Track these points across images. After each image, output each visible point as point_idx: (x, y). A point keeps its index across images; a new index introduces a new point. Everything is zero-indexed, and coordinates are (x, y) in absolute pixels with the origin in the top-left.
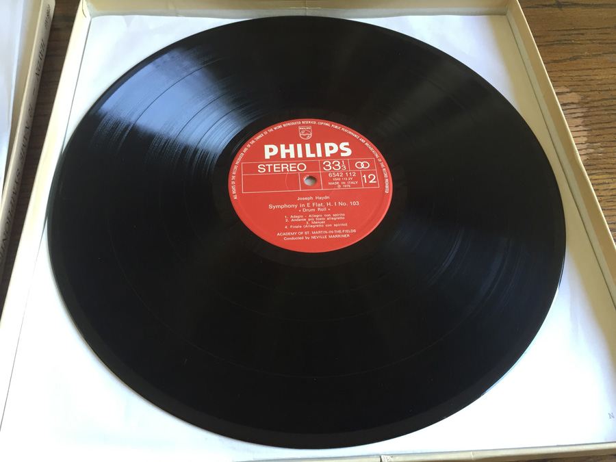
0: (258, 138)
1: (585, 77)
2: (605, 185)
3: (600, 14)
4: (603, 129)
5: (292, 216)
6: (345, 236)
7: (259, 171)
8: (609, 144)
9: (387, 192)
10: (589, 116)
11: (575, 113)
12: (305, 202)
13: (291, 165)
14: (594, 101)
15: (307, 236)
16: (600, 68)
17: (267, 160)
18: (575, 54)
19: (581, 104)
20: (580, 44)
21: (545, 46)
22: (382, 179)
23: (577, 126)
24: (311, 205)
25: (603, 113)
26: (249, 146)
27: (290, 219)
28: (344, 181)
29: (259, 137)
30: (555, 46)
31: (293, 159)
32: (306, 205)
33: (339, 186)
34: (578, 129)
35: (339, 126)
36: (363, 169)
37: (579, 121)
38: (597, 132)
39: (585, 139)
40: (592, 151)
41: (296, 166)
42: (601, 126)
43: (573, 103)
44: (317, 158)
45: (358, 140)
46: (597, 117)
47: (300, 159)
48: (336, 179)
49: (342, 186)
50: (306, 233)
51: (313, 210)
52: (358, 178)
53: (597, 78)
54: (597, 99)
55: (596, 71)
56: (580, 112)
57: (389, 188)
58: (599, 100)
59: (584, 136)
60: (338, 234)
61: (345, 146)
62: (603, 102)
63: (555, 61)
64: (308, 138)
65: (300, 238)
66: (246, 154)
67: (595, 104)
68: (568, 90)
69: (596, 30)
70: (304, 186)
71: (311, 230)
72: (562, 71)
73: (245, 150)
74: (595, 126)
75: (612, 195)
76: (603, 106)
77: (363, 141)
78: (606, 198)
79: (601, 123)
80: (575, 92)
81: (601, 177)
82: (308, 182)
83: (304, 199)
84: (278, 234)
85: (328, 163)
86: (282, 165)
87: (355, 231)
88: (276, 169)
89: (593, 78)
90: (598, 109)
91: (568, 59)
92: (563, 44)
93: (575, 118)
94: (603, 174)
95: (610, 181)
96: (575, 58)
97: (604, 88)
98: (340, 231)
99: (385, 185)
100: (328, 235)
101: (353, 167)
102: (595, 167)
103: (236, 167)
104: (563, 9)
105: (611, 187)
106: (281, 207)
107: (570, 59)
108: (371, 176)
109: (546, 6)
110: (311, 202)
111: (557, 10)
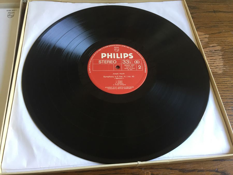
1: (223, 40)
2: (229, 82)
3: (229, 15)
4: (229, 60)
8: (231, 66)
10: (224, 55)
11: (219, 54)
14: (226, 49)
16: (229, 37)
18: (220, 31)
19: (221, 50)
20: (222, 27)
21: (209, 27)
23: (220, 59)
25: (229, 54)
30: (213, 28)
34: (220, 60)
37: (221, 57)
38: (227, 61)
39: (223, 64)
40: (225, 68)
42: (228, 59)
43: (218, 50)
46: (227, 56)
53: (228, 40)
54: (227, 48)
55: (227, 38)
56: (221, 53)
58: (228, 49)
59: (222, 63)
62: (229, 50)
63: (212, 34)
67: (227, 51)
68: (217, 45)
69: (228, 22)
72: (215, 37)
74: (226, 59)
75: (231, 86)
76: (229, 51)
78: (229, 86)
79: (228, 58)
80: (219, 46)
81: (228, 78)
89: (226, 40)
90: (228, 52)
91: (217, 33)
92: (216, 27)
93: (219, 56)
94: (228, 77)
95: (231, 80)
96: (220, 33)
97: (230, 44)
102: (226, 75)
104: (216, 13)
105: (231, 82)
107: (218, 33)
109: (210, 12)
111: (214, 14)
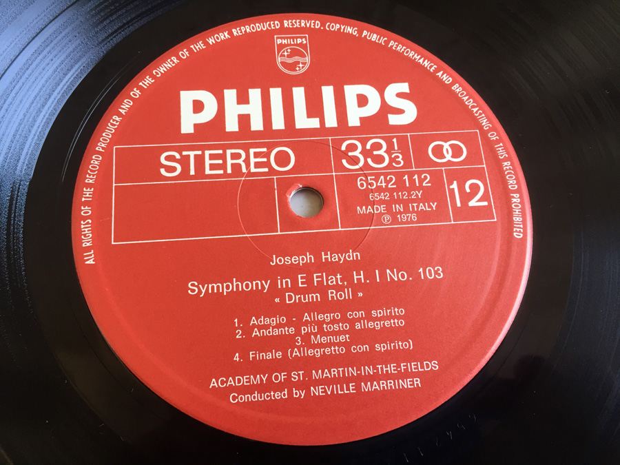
0: (162, 70)
5: (254, 321)
6: (406, 384)
7: (163, 171)
9: (517, 235)
12: (291, 271)
13: (252, 151)
15: (300, 385)
17: (188, 137)
22: (504, 196)
24: (309, 280)
26: (136, 93)
27: (248, 330)
28: (399, 201)
29: (166, 65)
31: (258, 134)
32: (295, 281)
33: (387, 218)
35: (382, 35)
36: (449, 163)
41: (267, 155)
44: (323, 130)
45: (433, 76)
47: (279, 133)
48: (377, 197)
49: (394, 216)
50: (295, 377)
51: (316, 297)
52: (436, 192)
57: (524, 222)
60: (387, 376)
61: (400, 95)
64: (301, 70)
65: (278, 395)
66: (127, 119)
70: (290, 221)
71: (308, 364)
73: (125, 106)
77: (447, 79)
82: (298, 205)
83: (288, 260)
84: (214, 383)
85: (352, 147)
86: (229, 152)
87: (434, 365)
88: (212, 167)
98: (391, 368)
99: (510, 213)
100: (358, 380)
101: (423, 160)
103: (95, 161)
106: (224, 288)
108: (472, 186)
110: (308, 269)
